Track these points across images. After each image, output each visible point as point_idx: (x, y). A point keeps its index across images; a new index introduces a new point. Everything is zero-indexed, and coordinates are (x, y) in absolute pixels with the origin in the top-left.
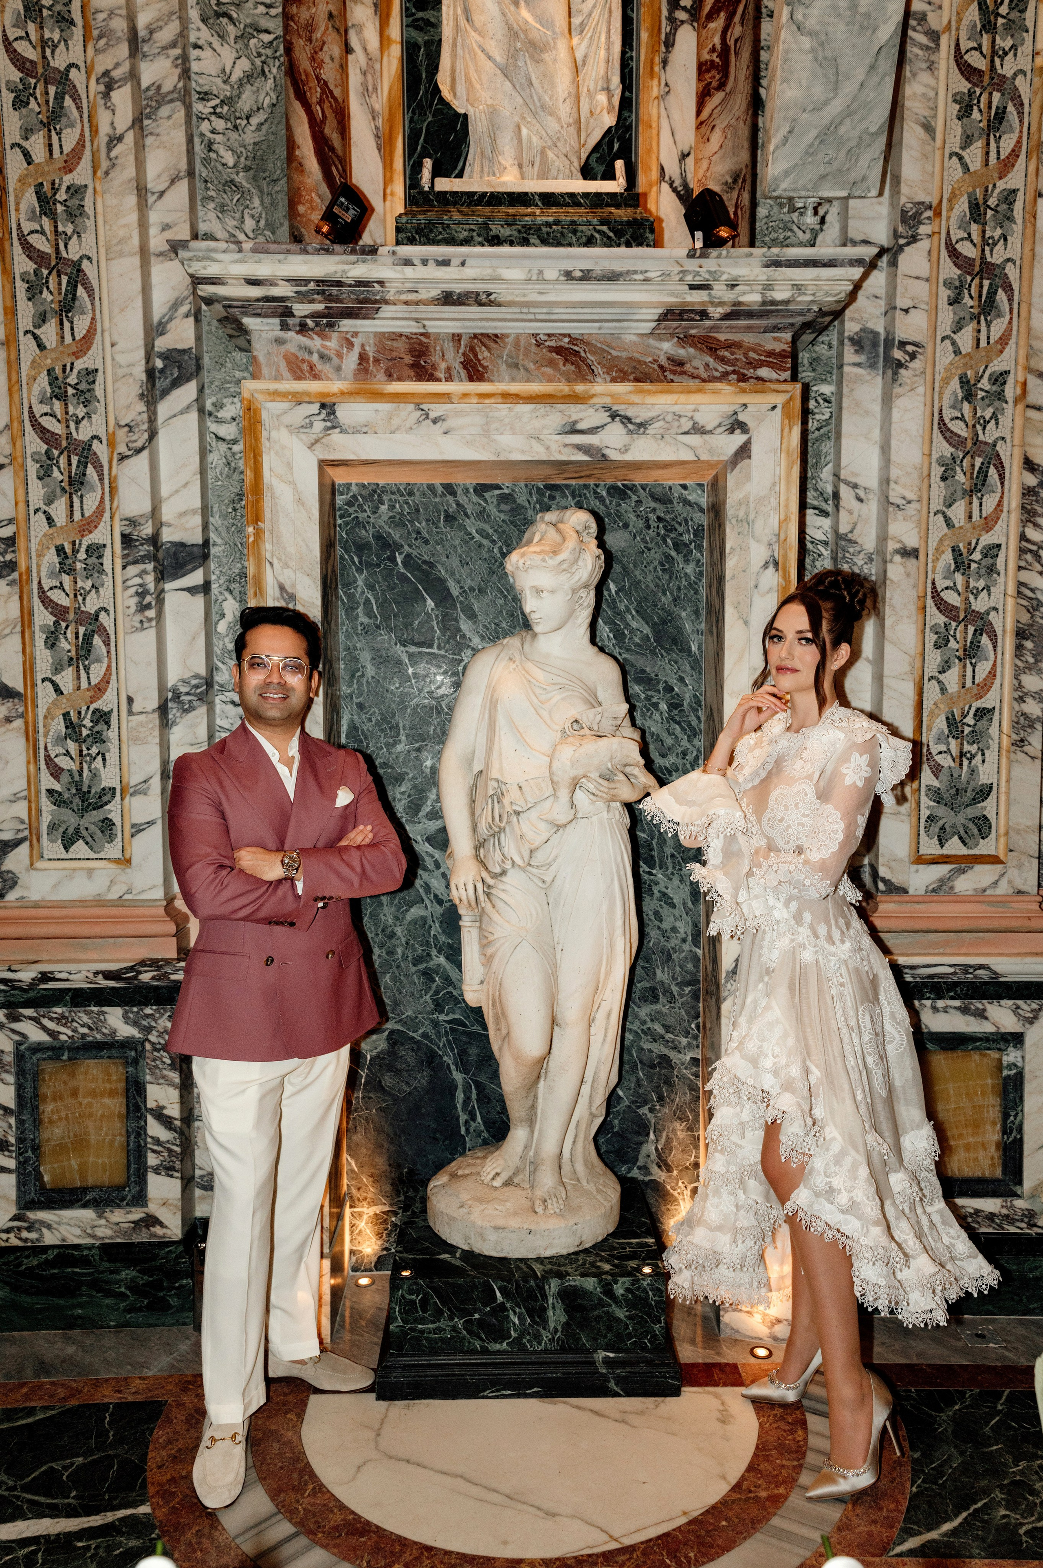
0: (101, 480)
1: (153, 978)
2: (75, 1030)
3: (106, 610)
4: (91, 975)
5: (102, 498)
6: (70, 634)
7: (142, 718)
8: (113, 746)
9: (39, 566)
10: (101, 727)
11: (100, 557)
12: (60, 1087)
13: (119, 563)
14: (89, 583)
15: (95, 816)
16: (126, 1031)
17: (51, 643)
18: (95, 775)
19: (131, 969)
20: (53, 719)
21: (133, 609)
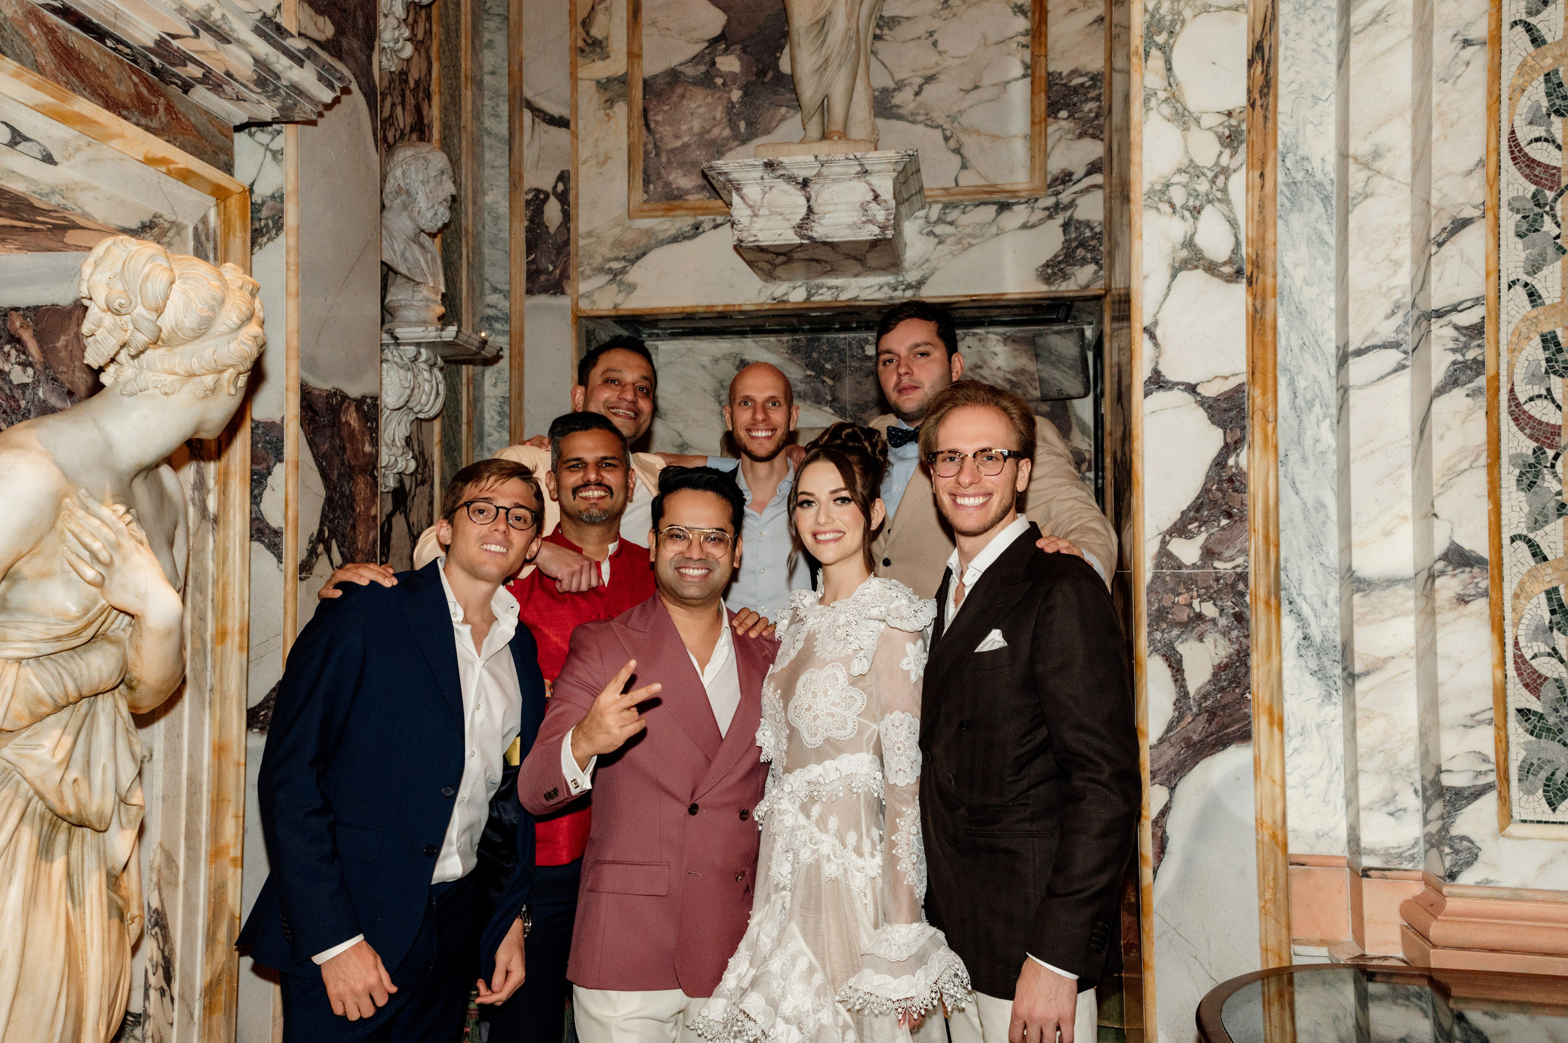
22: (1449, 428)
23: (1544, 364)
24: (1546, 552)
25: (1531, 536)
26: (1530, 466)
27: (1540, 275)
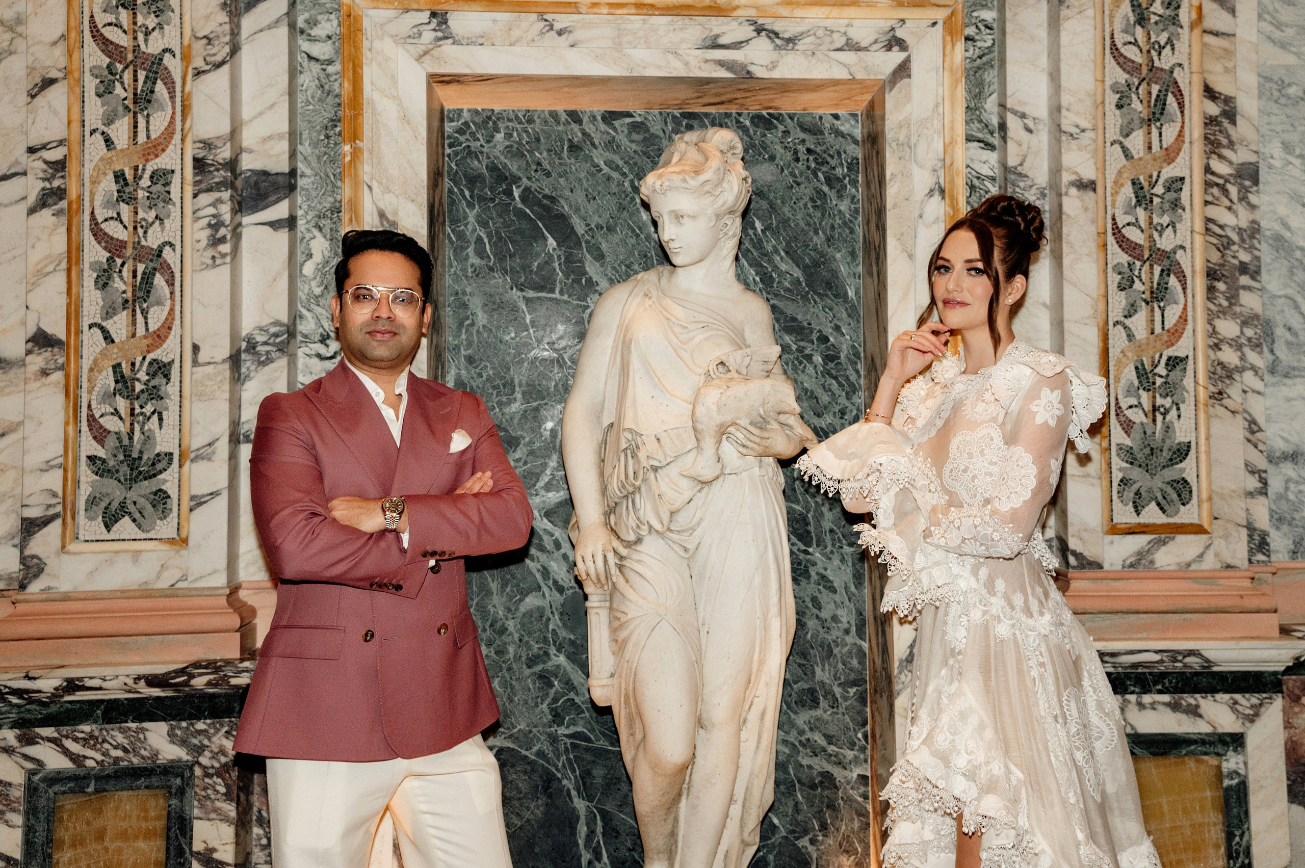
0: (172, 98)
1: (209, 684)
2: (106, 754)
3: (171, 245)
4: (130, 682)
5: (172, 118)
6: (126, 273)
7: (209, 369)
8: (172, 404)
9: (92, 194)
10: (159, 380)
11: (167, 184)
12: (81, 828)
13: (189, 190)
14: (153, 214)
15: (147, 487)
16: (171, 752)
17: (103, 282)
18: (148, 438)
19: (182, 672)
20: (100, 372)
21: (204, 242)
22: (39, 239)
23: (116, 194)
24: (114, 336)
25: (104, 324)
26: (104, 271)
27: (112, 126)
